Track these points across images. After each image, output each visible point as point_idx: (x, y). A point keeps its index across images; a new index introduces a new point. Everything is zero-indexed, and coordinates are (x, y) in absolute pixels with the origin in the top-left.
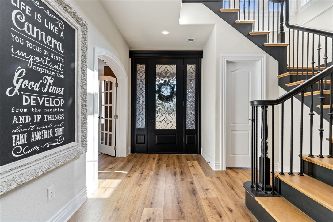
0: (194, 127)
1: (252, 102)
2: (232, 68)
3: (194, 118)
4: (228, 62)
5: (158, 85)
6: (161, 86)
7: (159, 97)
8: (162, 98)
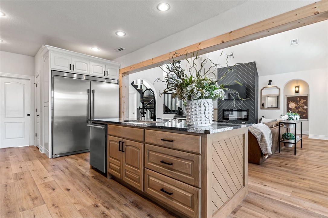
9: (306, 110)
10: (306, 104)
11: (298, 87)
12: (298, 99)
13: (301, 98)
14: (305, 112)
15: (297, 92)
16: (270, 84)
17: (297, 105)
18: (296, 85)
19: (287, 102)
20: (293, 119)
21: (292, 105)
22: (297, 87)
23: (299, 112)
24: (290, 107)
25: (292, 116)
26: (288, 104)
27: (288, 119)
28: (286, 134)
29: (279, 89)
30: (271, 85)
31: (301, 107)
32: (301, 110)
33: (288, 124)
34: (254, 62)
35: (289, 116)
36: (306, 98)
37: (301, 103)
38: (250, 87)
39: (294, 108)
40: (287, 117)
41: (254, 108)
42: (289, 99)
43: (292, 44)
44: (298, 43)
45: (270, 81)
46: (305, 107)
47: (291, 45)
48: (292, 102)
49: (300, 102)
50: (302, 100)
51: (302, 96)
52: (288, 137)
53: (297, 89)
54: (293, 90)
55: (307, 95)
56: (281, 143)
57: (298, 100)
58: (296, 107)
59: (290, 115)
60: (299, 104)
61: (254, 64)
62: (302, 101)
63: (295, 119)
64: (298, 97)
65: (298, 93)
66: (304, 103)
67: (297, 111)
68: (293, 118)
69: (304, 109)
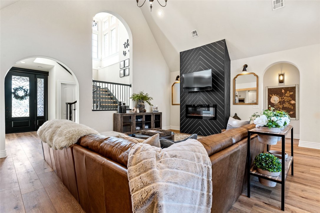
0: (43, 115)
1: (66, 103)
2: (64, 86)
3: (43, 110)
4: (61, 83)
5: (13, 89)
6: (16, 90)
7: (14, 96)
8: (17, 97)
9: (294, 105)
10: (293, 97)
11: (283, 75)
12: (283, 91)
13: (287, 89)
14: (292, 108)
15: (281, 82)
16: (244, 70)
17: (282, 99)
18: (280, 73)
19: (269, 96)
20: (277, 126)
21: (275, 99)
22: (281, 74)
23: (284, 109)
24: (272, 102)
25: (274, 119)
26: (269, 98)
27: (266, 124)
28: (263, 157)
29: (257, 77)
30: (246, 71)
31: (287, 101)
32: (286, 105)
33: (266, 136)
34: (224, 40)
35: (269, 117)
36: (292, 89)
37: (287, 96)
38: (218, 74)
39: (277, 103)
40: (264, 121)
41: (224, 103)
42: (272, 92)
43: (275, 8)
44: (284, 5)
45: (246, 66)
46: (293, 102)
47: (273, 9)
48: (274, 95)
49: (285, 94)
50: (288, 92)
51: (288, 88)
52: (267, 164)
53: (281, 78)
54: (276, 79)
55: (295, 86)
56: (251, 176)
57: (283, 93)
58: (280, 102)
59: (272, 114)
60: (284, 98)
61: (223, 43)
62: (288, 94)
63: (281, 124)
64: (283, 88)
65: (283, 82)
66: (291, 96)
67: (281, 106)
68: (278, 122)
69: (291, 104)
